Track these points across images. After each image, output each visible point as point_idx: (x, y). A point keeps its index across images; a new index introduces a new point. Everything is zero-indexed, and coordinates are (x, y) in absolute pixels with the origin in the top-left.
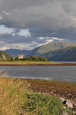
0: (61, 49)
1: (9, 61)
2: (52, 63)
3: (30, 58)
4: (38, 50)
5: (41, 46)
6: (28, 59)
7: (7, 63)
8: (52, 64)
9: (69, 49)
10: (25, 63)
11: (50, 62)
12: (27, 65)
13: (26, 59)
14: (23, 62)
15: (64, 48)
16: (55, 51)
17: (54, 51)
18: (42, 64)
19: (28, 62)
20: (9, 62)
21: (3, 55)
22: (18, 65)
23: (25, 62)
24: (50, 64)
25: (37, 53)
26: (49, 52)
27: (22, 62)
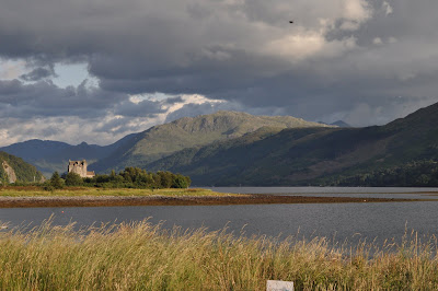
0: (224, 138)
1: (46, 189)
2: (209, 192)
3: (123, 175)
4: (138, 144)
5: (148, 131)
6: (118, 180)
7: (41, 198)
8: (211, 199)
9: (257, 138)
10: (108, 194)
11: (198, 189)
12: (115, 203)
13: (107, 180)
14: (101, 191)
15: (238, 135)
16: (204, 149)
17: (198, 148)
18: (171, 199)
19: (119, 191)
20: (45, 192)
21: (5, 163)
22: (83, 201)
23: (106, 192)
24: (202, 198)
25: (135, 156)
26: (182, 152)
27: (94, 190)
